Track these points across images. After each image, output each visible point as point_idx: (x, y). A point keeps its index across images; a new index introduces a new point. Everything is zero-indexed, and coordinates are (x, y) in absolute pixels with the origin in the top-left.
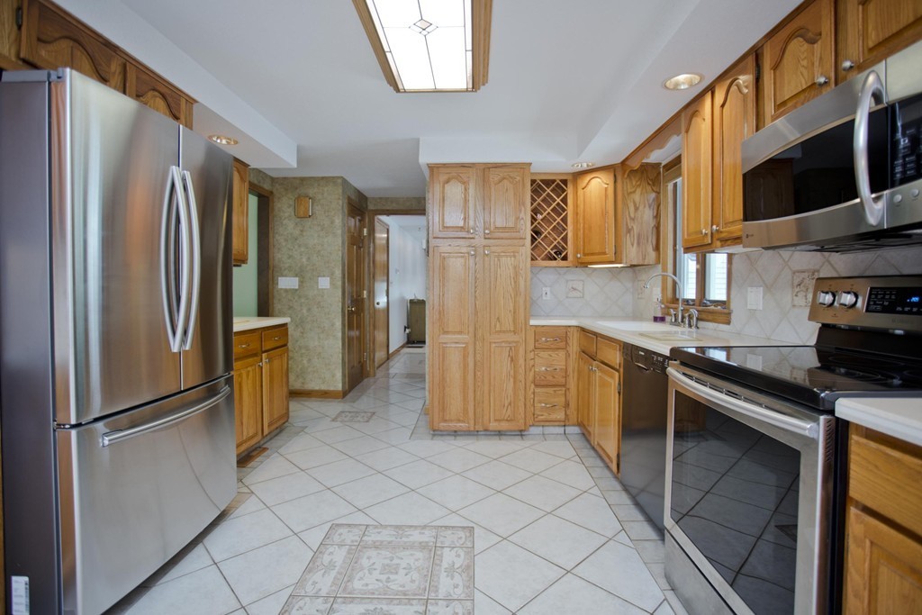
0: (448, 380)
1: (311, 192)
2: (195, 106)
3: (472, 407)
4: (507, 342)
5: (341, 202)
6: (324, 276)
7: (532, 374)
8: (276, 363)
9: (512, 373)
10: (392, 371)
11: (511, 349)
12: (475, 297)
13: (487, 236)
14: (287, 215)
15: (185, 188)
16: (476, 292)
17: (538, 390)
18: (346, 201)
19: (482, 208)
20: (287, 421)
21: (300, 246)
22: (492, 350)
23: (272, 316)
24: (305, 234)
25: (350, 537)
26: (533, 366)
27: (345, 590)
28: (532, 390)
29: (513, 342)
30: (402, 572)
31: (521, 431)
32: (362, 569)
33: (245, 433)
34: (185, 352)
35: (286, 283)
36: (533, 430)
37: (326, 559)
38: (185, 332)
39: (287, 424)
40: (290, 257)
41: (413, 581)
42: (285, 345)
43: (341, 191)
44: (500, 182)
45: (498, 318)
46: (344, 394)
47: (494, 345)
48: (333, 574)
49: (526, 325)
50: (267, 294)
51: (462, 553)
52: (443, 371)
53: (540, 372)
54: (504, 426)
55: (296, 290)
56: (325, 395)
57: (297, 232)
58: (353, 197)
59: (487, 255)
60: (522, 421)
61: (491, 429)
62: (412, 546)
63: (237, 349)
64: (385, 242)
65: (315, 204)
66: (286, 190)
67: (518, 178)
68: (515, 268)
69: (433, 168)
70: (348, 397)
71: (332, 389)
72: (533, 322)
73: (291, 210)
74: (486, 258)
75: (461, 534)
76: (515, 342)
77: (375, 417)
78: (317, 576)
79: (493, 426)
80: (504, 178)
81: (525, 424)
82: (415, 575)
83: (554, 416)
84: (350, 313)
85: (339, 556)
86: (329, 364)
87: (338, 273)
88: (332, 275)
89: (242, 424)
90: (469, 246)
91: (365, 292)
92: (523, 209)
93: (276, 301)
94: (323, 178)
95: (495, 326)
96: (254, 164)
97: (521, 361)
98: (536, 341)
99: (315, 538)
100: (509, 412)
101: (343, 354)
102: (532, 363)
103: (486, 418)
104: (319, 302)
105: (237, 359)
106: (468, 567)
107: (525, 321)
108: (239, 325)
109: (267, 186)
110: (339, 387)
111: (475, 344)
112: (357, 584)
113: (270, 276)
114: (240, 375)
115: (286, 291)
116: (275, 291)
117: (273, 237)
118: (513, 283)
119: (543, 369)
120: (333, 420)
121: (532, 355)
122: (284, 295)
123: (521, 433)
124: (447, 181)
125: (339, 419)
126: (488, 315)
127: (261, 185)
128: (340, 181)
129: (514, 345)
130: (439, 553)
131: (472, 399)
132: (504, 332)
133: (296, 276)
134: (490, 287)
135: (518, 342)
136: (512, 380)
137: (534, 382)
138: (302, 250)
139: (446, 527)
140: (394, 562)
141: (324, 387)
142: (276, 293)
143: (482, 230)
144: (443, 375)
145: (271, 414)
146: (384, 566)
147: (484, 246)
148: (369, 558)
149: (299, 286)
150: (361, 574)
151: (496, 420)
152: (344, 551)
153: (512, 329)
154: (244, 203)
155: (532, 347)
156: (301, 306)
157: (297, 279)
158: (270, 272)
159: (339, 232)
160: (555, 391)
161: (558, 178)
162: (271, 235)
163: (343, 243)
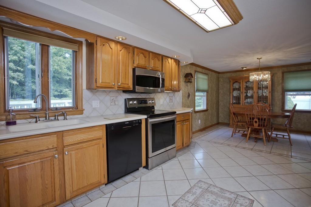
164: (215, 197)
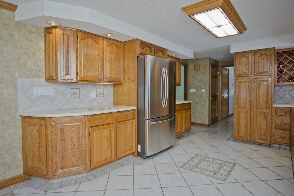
0: (240, 123)
1: (199, 63)
2: (168, 50)
3: (249, 133)
4: (263, 112)
5: (208, 65)
6: (203, 88)
7: (274, 124)
8: (187, 113)
9: (265, 123)
10: (229, 120)
11: (265, 114)
12: (251, 96)
13: (255, 75)
14: (192, 70)
15: (166, 72)
16: (251, 94)
17: (277, 131)
18: (211, 64)
19: (254, 65)
20: (190, 130)
21: (196, 79)
22: (257, 114)
23: (188, 100)
24: (197, 76)
25: (200, 158)
26: (275, 121)
27: (196, 166)
28: (274, 130)
29: (266, 112)
30: (211, 167)
31: (270, 145)
32: (202, 164)
33: (178, 130)
34: (165, 108)
35: (192, 90)
36: (274, 145)
37: (194, 160)
38: (165, 103)
39: (190, 131)
40: (193, 83)
41: (213, 169)
42: (190, 108)
43: (208, 62)
44: (261, 56)
45: (260, 104)
46: (209, 125)
47: (258, 113)
48: (194, 163)
49: (271, 106)
50: (187, 94)
51: (230, 168)
52: (239, 120)
53: (278, 124)
54: (262, 141)
55: (195, 93)
56: (203, 125)
57: (195, 75)
58: (213, 63)
59: (255, 82)
60: (269, 141)
61: (256, 141)
62: (216, 163)
63: (177, 108)
64: (227, 74)
65: (201, 66)
66: (192, 63)
67: (269, 54)
68: (267, 86)
69: (236, 54)
70: (210, 126)
71: (205, 123)
72: (274, 105)
73: (194, 69)
74: (255, 83)
75: (232, 164)
76: (267, 112)
77: (217, 133)
78: (191, 162)
79: (257, 141)
80: (263, 54)
81: (271, 142)
82: (215, 168)
83: (284, 141)
84: (212, 100)
85: (197, 160)
86: (204, 116)
87: (208, 87)
88: (206, 88)
89: (178, 128)
90: (249, 79)
91: (218, 93)
92: (271, 65)
93: (189, 96)
94: (203, 58)
95: (259, 106)
96: (182, 58)
97: (269, 119)
98: (276, 112)
99: (192, 156)
100: (264, 137)
101: (209, 113)
102: (274, 120)
103: (254, 138)
104: (202, 97)
105: (177, 111)
106: (230, 171)
107: (271, 104)
108: (177, 102)
109: (186, 62)
110: (207, 123)
111: (251, 112)
112: (200, 166)
113: (188, 89)
114: (178, 115)
115: (192, 93)
116: (189, 93)
117: (189, 77)
118: (266, 91)
119: (279, 123)
120: (204, 132)
121: (274, 118)
122: (191, 94)
123: (269, 146)
124: (241, 58)
125: (206, 132)
126: (256, 102)
127: (185, 62)
128: (208, 58)
129: (266, 113)
130: (223, 166)
131: (249, 130)
132: (262, 108)
133: (195, 88)
134: (257, 93)
135: (268, 112)
136: (265, 126)
137: (275, 127)
138: (197, 80)
139: (228, 162)
140: (210, 165)
141: (203, 123)
142: (189, 94)
143: (254, 73)
144: (238, 121)
145: (186, 127)
146: (207, 165)
147: (254, 79)
148: (204, 162)
149: (196, 91)
150: (201, 165)
151: (258, 139)
152: (198, 160)
153: (265, 108)
154: (179, 69)
155: (274, 114)
156: (196, 97)
157: (195, 89)
158: (188, 87)
159: (208, 74)
160: (285, 132)
161: (291, 50)
162: (188, 76)
163: (209, 78)
164: (209, 163)
